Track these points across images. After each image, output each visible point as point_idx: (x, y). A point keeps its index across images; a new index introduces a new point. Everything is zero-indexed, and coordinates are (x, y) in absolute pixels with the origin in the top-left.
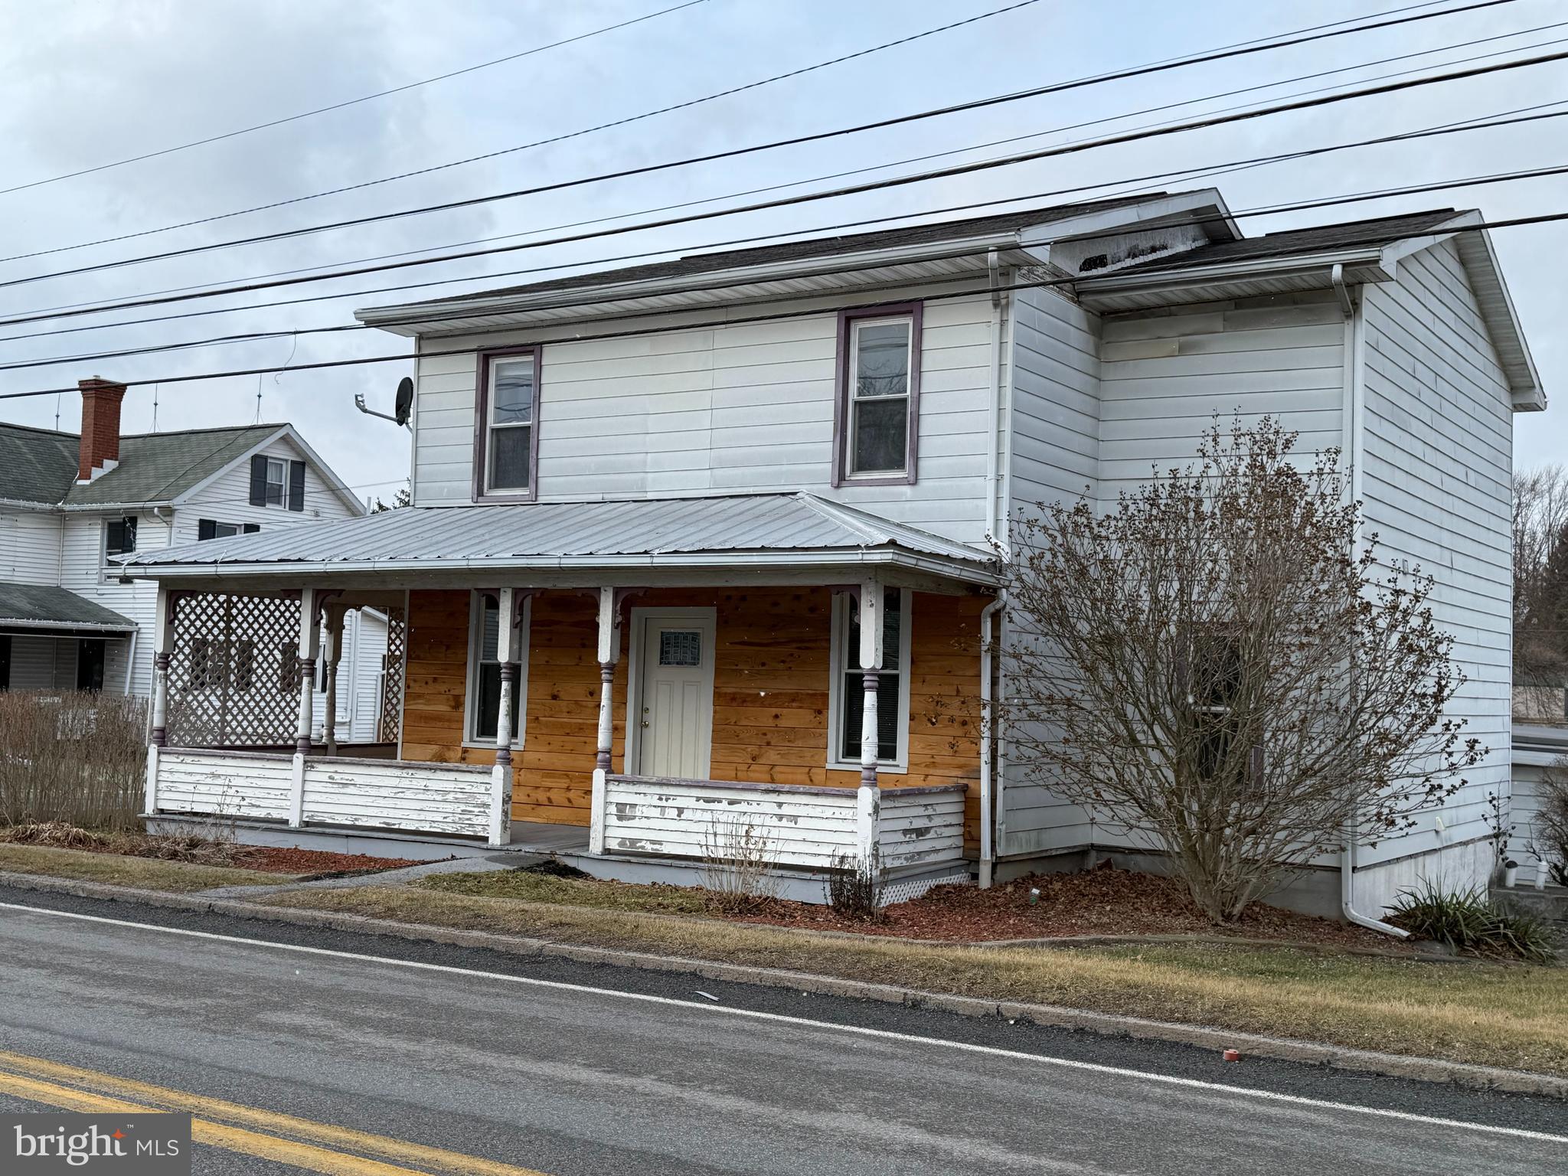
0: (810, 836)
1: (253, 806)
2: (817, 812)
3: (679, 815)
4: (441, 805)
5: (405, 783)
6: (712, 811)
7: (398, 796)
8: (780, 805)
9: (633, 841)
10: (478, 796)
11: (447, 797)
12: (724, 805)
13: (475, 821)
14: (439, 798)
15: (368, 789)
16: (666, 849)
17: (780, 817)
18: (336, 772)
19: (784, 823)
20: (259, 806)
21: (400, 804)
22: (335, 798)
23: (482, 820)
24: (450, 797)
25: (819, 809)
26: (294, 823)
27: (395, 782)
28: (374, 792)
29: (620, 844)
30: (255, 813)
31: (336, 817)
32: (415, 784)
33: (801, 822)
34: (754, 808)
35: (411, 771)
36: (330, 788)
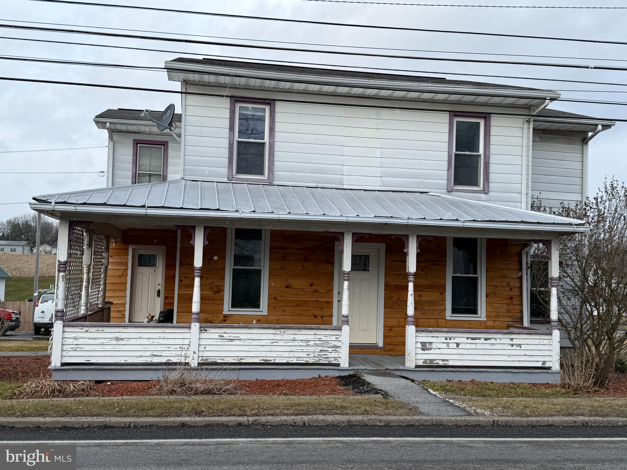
0: (528, 353)
1: (155, 356)
2: (532, 342)
3: (457, 346)
4: (305, 348)
5: (279, 337)
6: (476, 344)
7: (274, 344)
8: (512, 339)
9: (432, 361)
10: (330, 342)
11: (309, 343)
12: (482, 341)
13: (329, 355)
14: (304, 344)
15: (250, 341)
16: (451, 363)
17: (512, 345)
18: (225, 333)
19: (515, 347)
20: (161, 356)
21: (274, 349)
22: (224, 348)
23: (334, 355)
24: (312, 343)
25: (532, 341)
26: (194, 364)
27: (272, 337)
28: (254, 343)
29: (423, 362)
30: (156, 360)
31: (225, 359)
32: (286, 337)
33: (523, 347)
34: (499, 341)
35: (282, 331)
36: (220, 342)
